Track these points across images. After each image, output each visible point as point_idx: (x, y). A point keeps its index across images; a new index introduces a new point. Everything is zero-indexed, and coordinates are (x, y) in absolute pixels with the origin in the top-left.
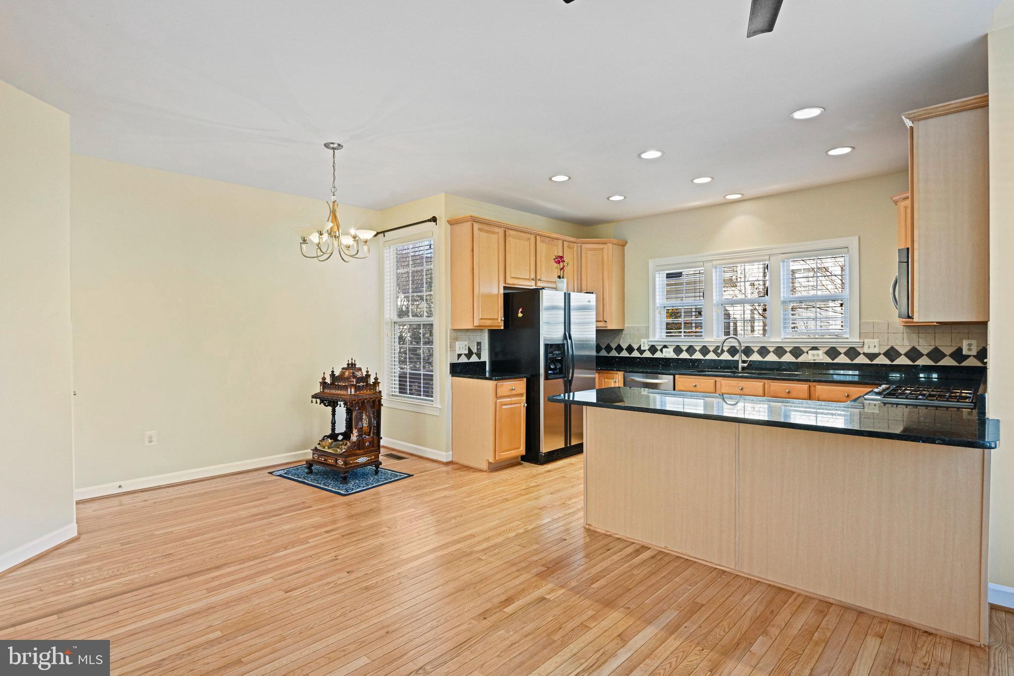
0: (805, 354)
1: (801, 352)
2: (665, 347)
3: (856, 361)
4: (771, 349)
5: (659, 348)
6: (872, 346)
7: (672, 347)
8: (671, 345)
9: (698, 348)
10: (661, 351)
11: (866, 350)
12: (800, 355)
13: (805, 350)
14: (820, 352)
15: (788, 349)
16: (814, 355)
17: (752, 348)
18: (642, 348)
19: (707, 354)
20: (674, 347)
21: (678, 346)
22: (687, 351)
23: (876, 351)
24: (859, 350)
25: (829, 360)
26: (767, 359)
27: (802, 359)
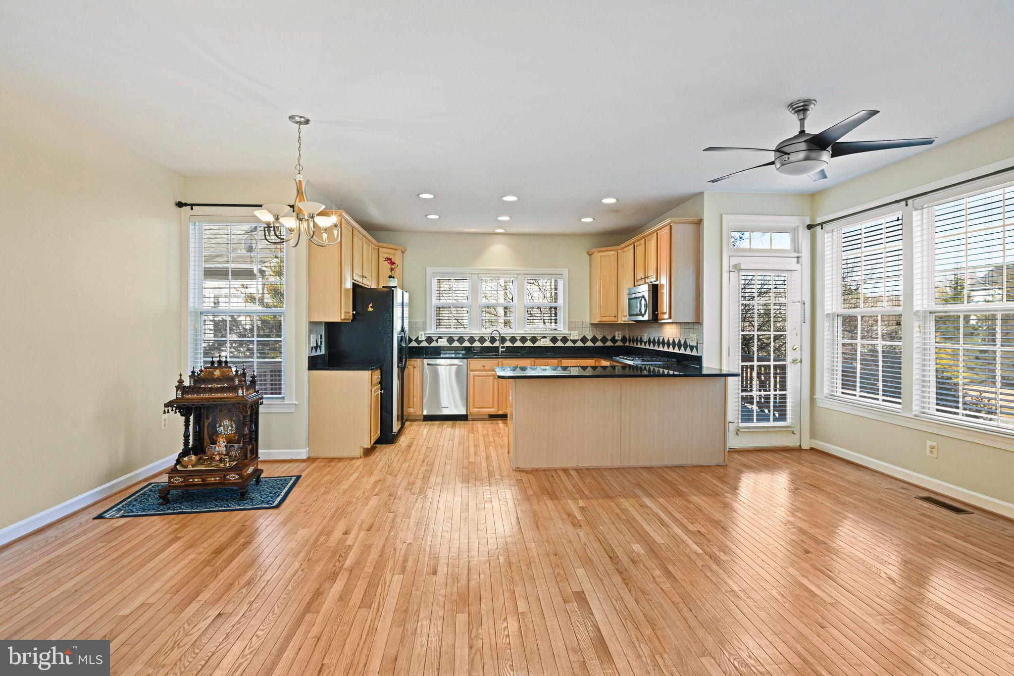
0: (539, 341)
1: (536, 340)
2: (440, 338)
3: (567, 345)
4: (518, 338)
5: (435, 339)
6: (575, 335)
7: (446, 337)
9: (466, 339)
10: (437, 341)
11: (572, 338)
12: (536, 342)
13: (539, 338)
14: (548, 340)
15: (529, 338)
16: (543, 342)
17: (505, 337)
18: (420, 339)
19: (473, 343)
20: (448, 338)
21: (450, 336)
22: (458, 340)
23: (576, 338)
24: (568, 338)
25: (552, 345)
26: (515, 345)
27: (537, 344)
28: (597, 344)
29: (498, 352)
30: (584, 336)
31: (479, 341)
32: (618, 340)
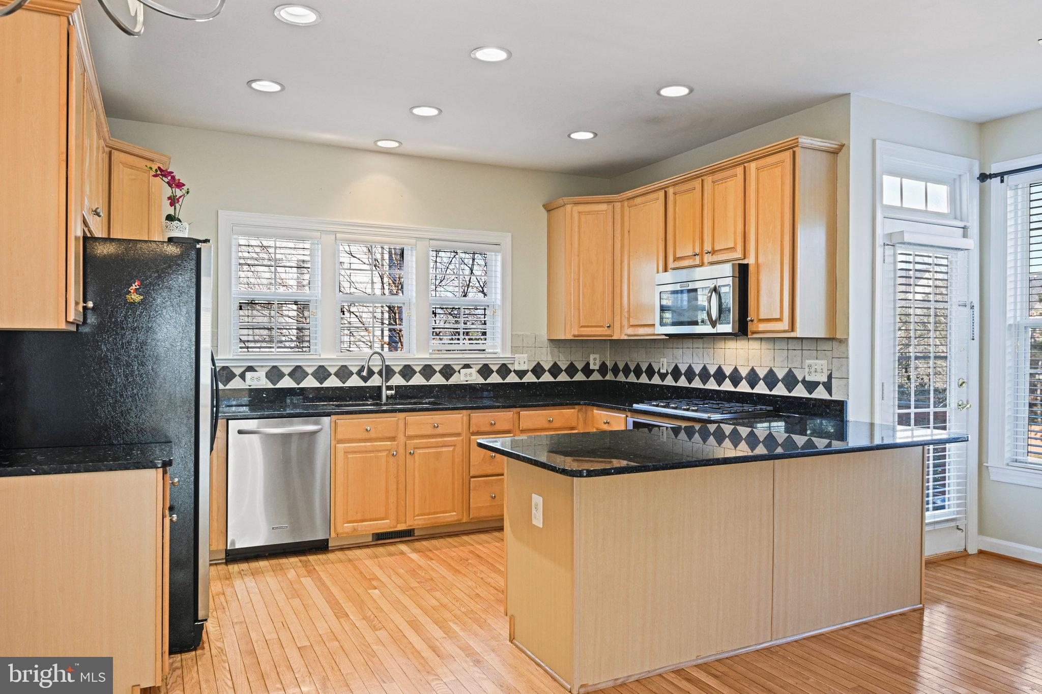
0: (457, 373)
1: (452, 372)
2: (250, 369)
3: (508, 380)
4: (417, 369)
5: (238, 371)
6: (522, 362)
7: (264, 368)
8: (262, 366)
9: (310, 370)
10: (242, 376)
11: (517, 368)
12: (451, 375)
13: (457, 368)
14: (473, 371)
15: (438, 368)
16: (466, 375)
17: (393, 367)
19: (326, 379)
20: (268, 369)
21: (274, 367)
22: (291, 375)
23: (524, 367)
24: (510, 366)
25: (481, 380)
26: (412, 382)
27: (453, 380)
28: (560, 378)
29: (379, 397)
30: (539, 363)
31: (337, 374)
32: (593, 371)
